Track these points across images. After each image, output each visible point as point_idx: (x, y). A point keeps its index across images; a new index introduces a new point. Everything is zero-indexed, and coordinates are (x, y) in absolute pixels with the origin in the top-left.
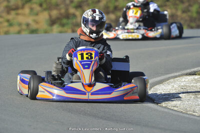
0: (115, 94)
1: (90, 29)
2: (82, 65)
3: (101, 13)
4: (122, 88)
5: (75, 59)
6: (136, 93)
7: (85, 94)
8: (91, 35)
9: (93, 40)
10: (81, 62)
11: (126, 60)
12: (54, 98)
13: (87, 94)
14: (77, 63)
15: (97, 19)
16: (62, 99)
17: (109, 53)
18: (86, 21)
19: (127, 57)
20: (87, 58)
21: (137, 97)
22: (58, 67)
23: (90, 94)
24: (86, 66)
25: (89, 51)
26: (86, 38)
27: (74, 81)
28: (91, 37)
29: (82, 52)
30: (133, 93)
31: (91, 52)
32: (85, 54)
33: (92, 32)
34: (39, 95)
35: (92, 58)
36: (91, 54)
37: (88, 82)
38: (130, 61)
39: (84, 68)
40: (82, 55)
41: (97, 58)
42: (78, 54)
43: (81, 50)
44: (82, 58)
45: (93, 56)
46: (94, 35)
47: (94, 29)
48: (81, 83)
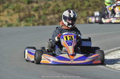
0: (87, 60)
1: (68, 23)
2: (67, 43)
3: (74, 13)
4: (91, 57)
5: (62, 40)
6: (99, 59)
7: (69, 60)
8: (69, 26)
9: (70, 29)
10: (66, 42)
11: (89, 40)
12: (51, 63)
13: (71, 60)
14: (63, 42)
15: (72, 16)
16: (56, 64)
17: (79, 35)
18: (65, 18)
19: (90, 38)
20: (70, 39)
21: (100, 62)
22: (50, 45)
23: (73, 60)
24: (70, 44)
25: (70, 35)
26: (66, 28)
27: (63, 53)
28: (69, 27)
29: (66, 36)
30: (97, 60)
31: (71, 35)
32: (68, 37)
33: (69, 24)
34: (42, 61)
35: (72, 39)
36: (72, 37)
37: (71, 53)
38: (91, 41)
39: (69, 45)
40: (66, 37)
41: (75, 39)
42: (64, 37)
43: (65, 35)
44: (67, 39)
45: (73, 38)
46: (71, 26)
47: (70, 22)
48: (67, 54)
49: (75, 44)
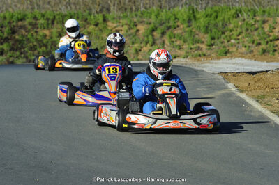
1: (114, 49)
2: (109, 77)
3: (121, 36)
5: (104, 72)
7: (110, 100)
8: (114, 54)
9: (116, 58)
10: (108, 75)
13: (112, 100)
14: (105, 75)
15: (118, 41)
20: (113, 72)
24: (113, 78)
25: (114, 67)
26: (111, 56)
28: (115, 56)
31: (116, 67)
32: (111, 69)
33: (115, 52)
35: (117, 72)
36: (116, 69)
37: (114, 91)
39: (111, 80)
40: (109, 69)
41: (121, 72)
42: (106, 69)
43: (108, 66)
44: (109, 72)
45: (118, 70)
46: (117, 53)
47: (116, 48)
48: (107, 92)
49: (119, 79)
